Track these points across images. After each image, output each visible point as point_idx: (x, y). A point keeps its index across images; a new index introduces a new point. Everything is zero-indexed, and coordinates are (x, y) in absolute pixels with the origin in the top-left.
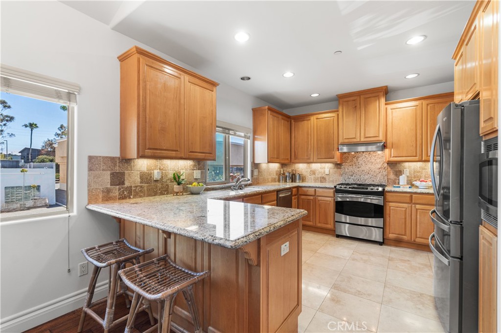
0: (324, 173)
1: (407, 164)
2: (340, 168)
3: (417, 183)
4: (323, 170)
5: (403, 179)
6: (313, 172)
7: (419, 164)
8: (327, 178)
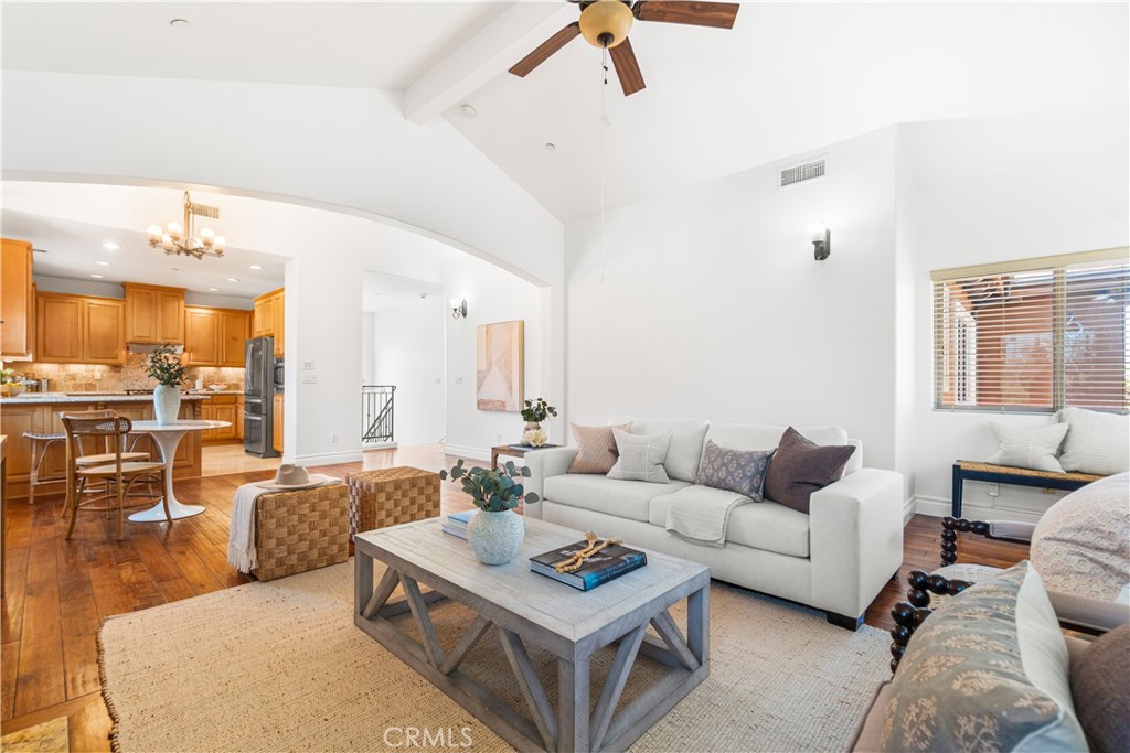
0: (93, 377)
1: (201, 369)
2: (120, 372)
3: (212, 387)
4: (90, 374)
5: (199, 384)
6: (73, 378)
7: (213, 369)
8: (98, 384)
